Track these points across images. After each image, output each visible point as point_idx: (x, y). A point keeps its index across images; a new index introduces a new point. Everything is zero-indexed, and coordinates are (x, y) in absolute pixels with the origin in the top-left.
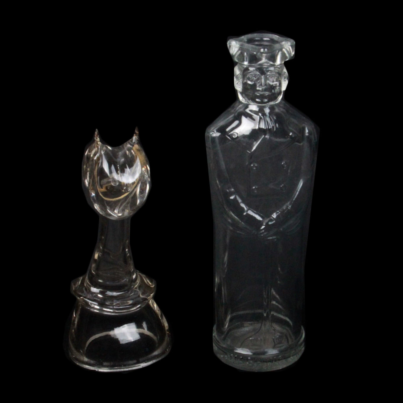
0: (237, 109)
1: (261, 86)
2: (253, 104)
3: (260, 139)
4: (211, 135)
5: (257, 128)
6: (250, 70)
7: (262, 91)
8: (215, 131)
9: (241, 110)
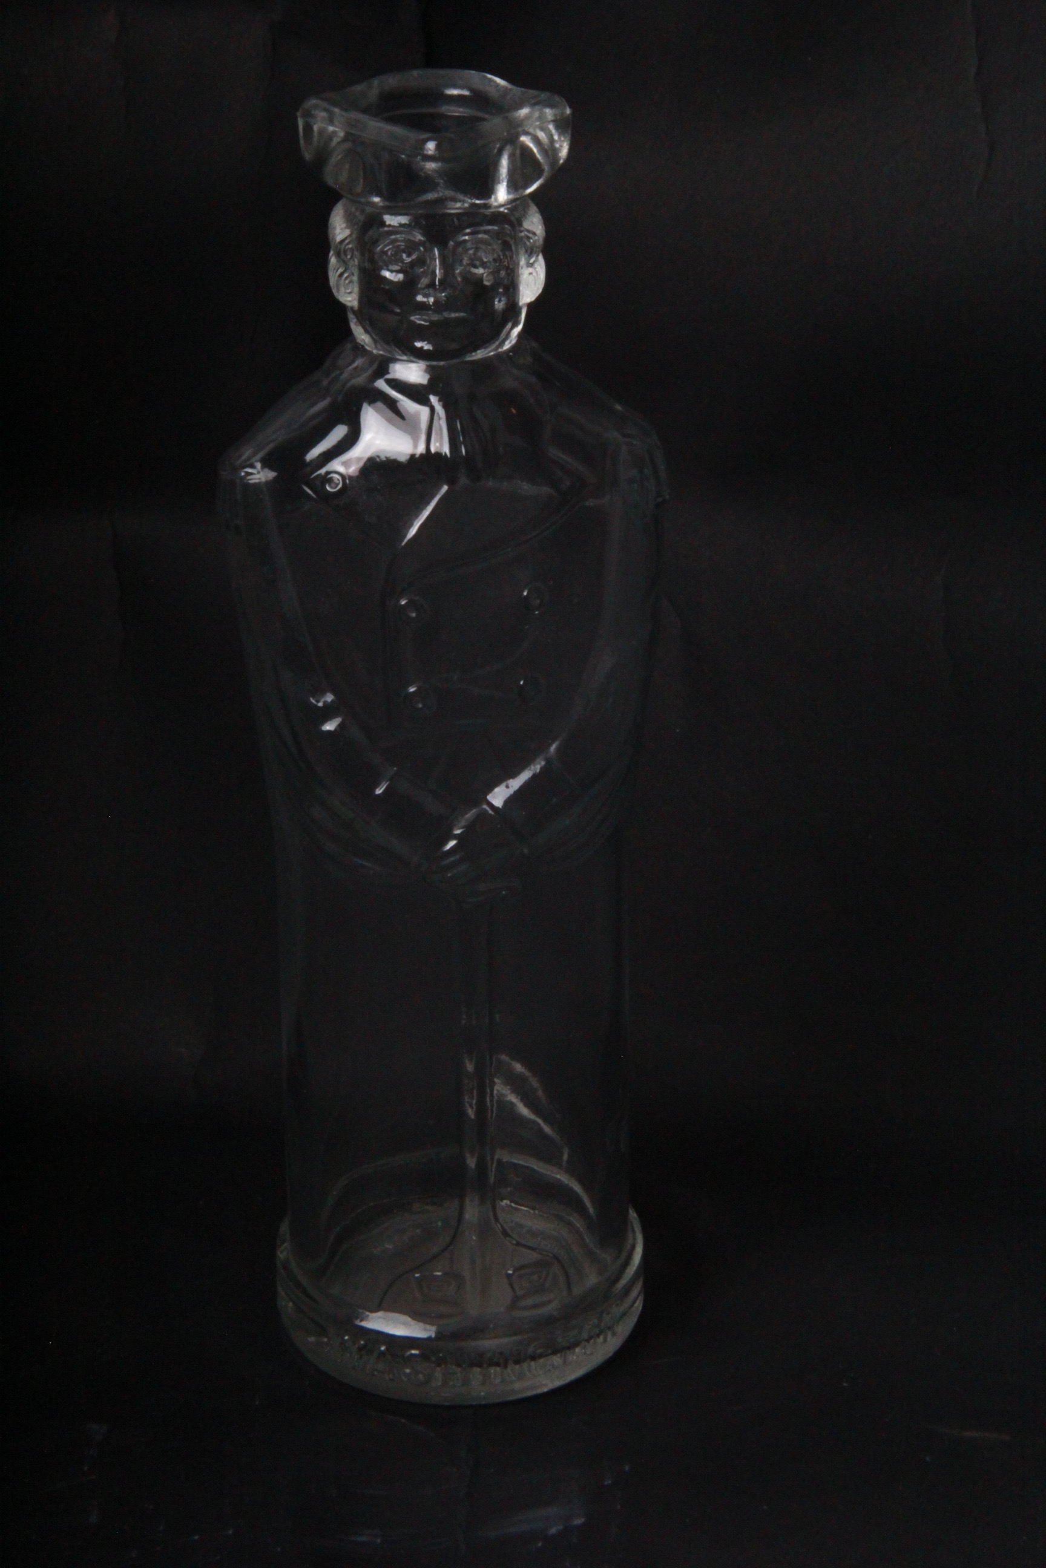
0: (345, 375)
1: (431, 291)
2: (405, 358)
3: (432, 497)
4: (242, 478)
5: (421, 449)
6: (388, 223)
7: (438, 306)
8: (259, 465)
9: (360, 380)
